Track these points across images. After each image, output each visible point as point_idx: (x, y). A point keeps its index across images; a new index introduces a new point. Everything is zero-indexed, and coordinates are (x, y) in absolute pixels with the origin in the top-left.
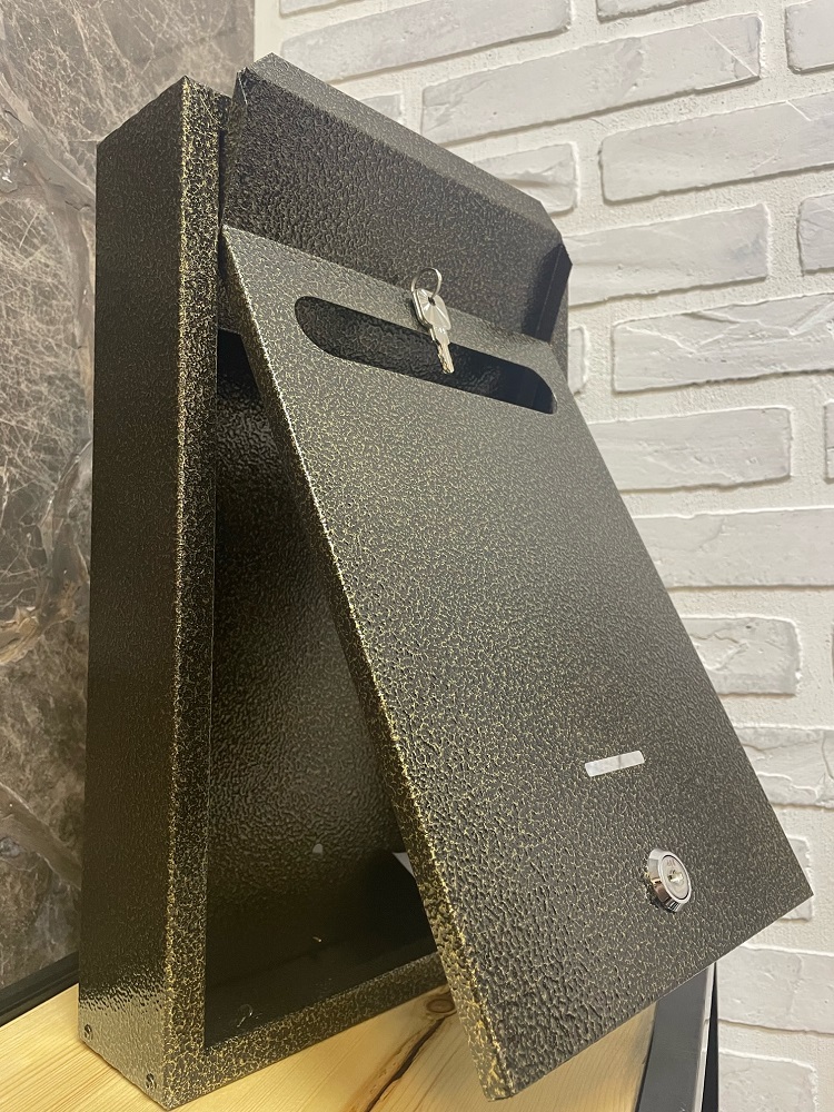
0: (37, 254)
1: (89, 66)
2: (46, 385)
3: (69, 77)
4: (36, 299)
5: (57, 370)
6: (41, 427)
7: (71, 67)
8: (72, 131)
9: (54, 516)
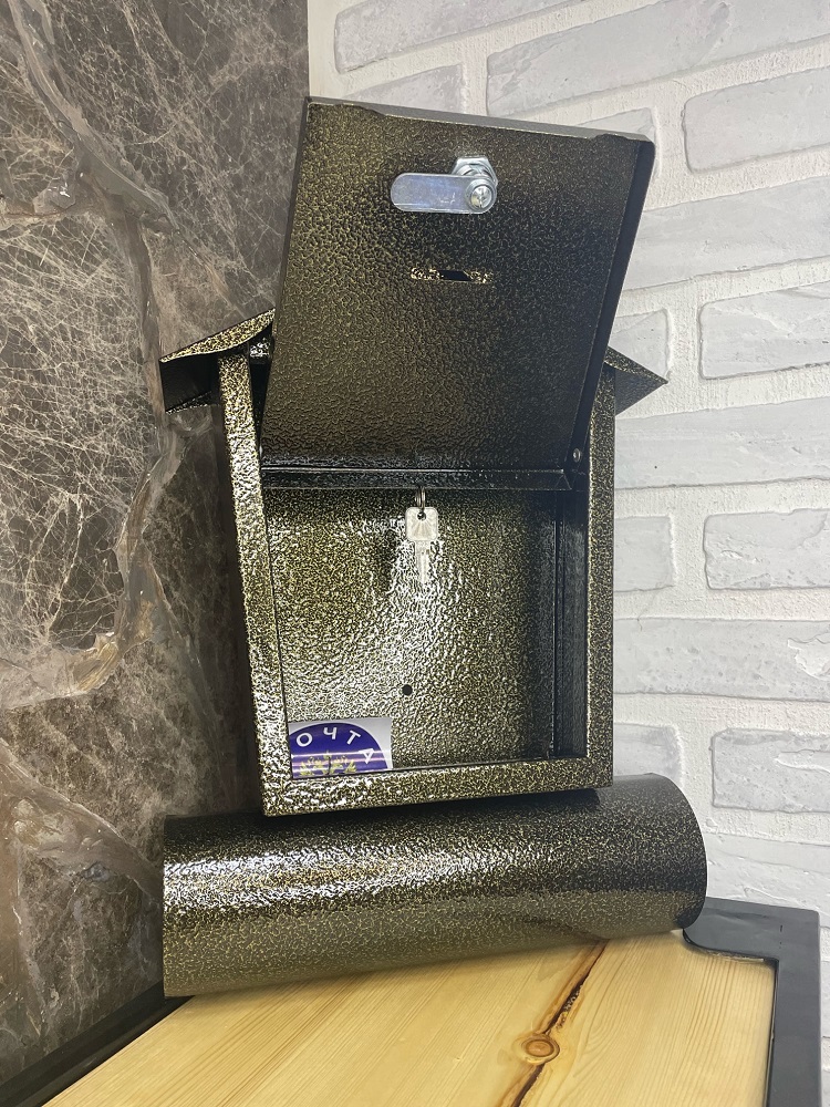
0: (100, 270)
1: (142, 62)
2: (114, 404)
3: (121, 77)
4: (100, 317)
5: (124, 388)
6: (112, 448)
7: (123, 66)
8: (127, 136)
9: (128, 538)
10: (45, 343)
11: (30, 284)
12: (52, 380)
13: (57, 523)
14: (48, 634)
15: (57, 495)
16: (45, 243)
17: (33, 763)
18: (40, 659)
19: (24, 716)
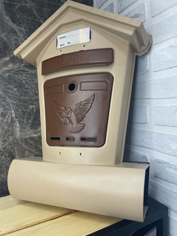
10: (27, 83)
11: (23, 75)
12: (28, 89)
13: (30, 111)
14: (29, 127)
15: (30, 106)
16: (26, 67)
17: (27, 146)
18: (28, 131)
19: (25, 139)
